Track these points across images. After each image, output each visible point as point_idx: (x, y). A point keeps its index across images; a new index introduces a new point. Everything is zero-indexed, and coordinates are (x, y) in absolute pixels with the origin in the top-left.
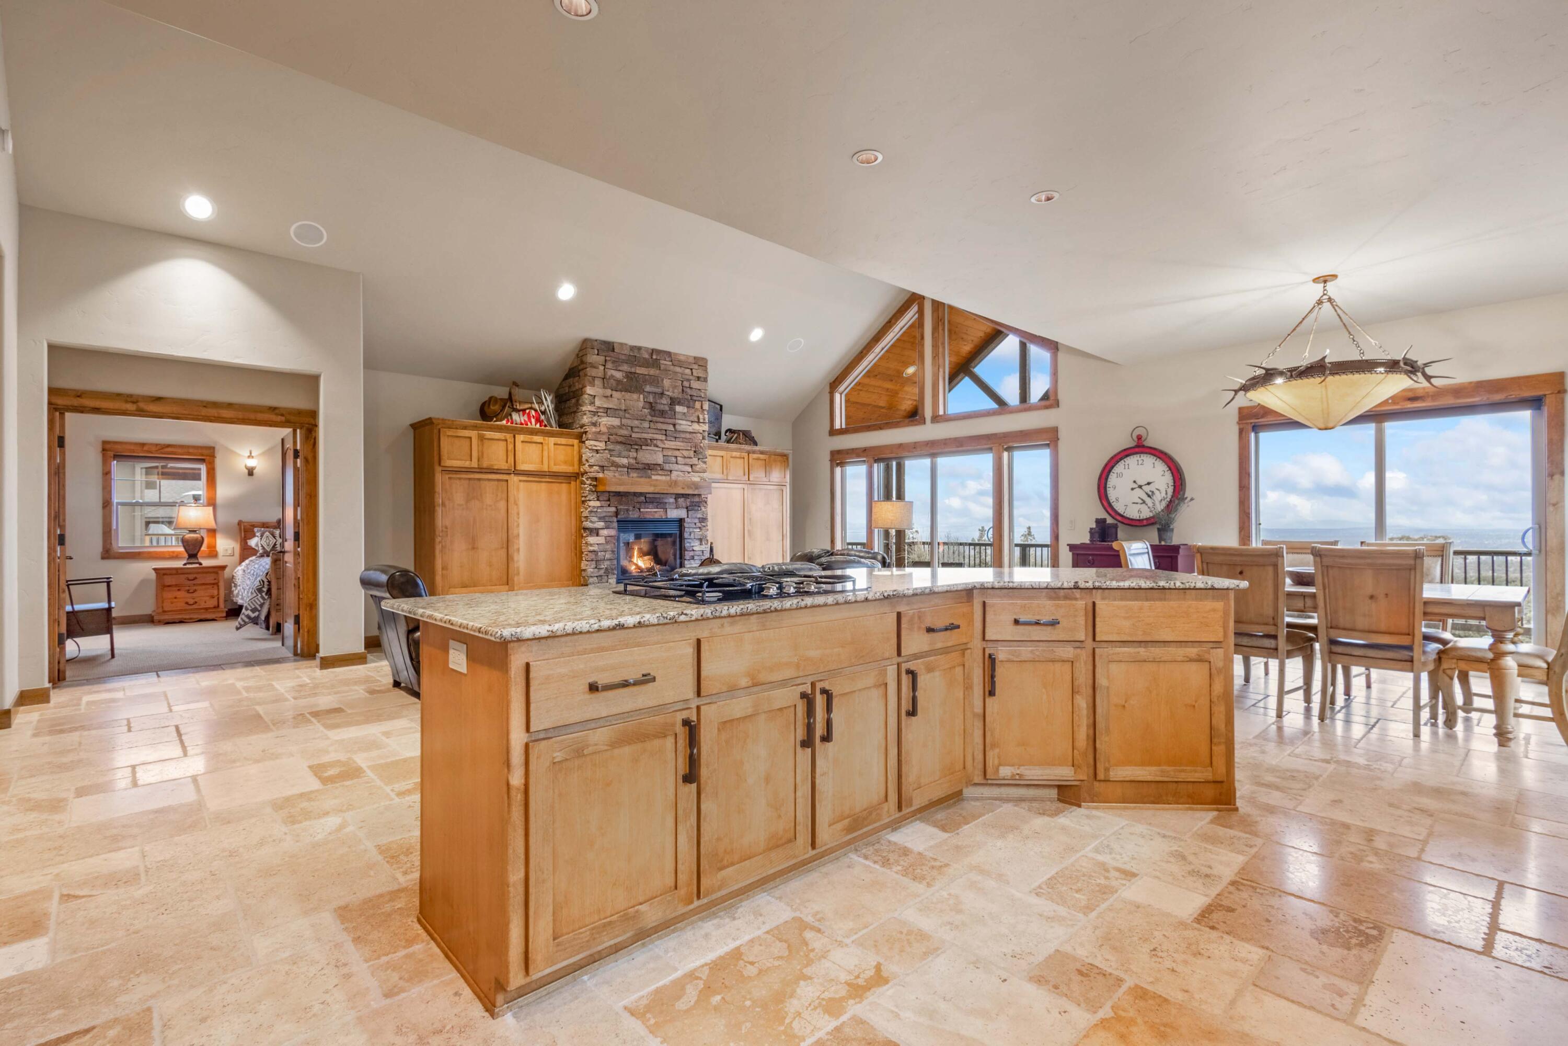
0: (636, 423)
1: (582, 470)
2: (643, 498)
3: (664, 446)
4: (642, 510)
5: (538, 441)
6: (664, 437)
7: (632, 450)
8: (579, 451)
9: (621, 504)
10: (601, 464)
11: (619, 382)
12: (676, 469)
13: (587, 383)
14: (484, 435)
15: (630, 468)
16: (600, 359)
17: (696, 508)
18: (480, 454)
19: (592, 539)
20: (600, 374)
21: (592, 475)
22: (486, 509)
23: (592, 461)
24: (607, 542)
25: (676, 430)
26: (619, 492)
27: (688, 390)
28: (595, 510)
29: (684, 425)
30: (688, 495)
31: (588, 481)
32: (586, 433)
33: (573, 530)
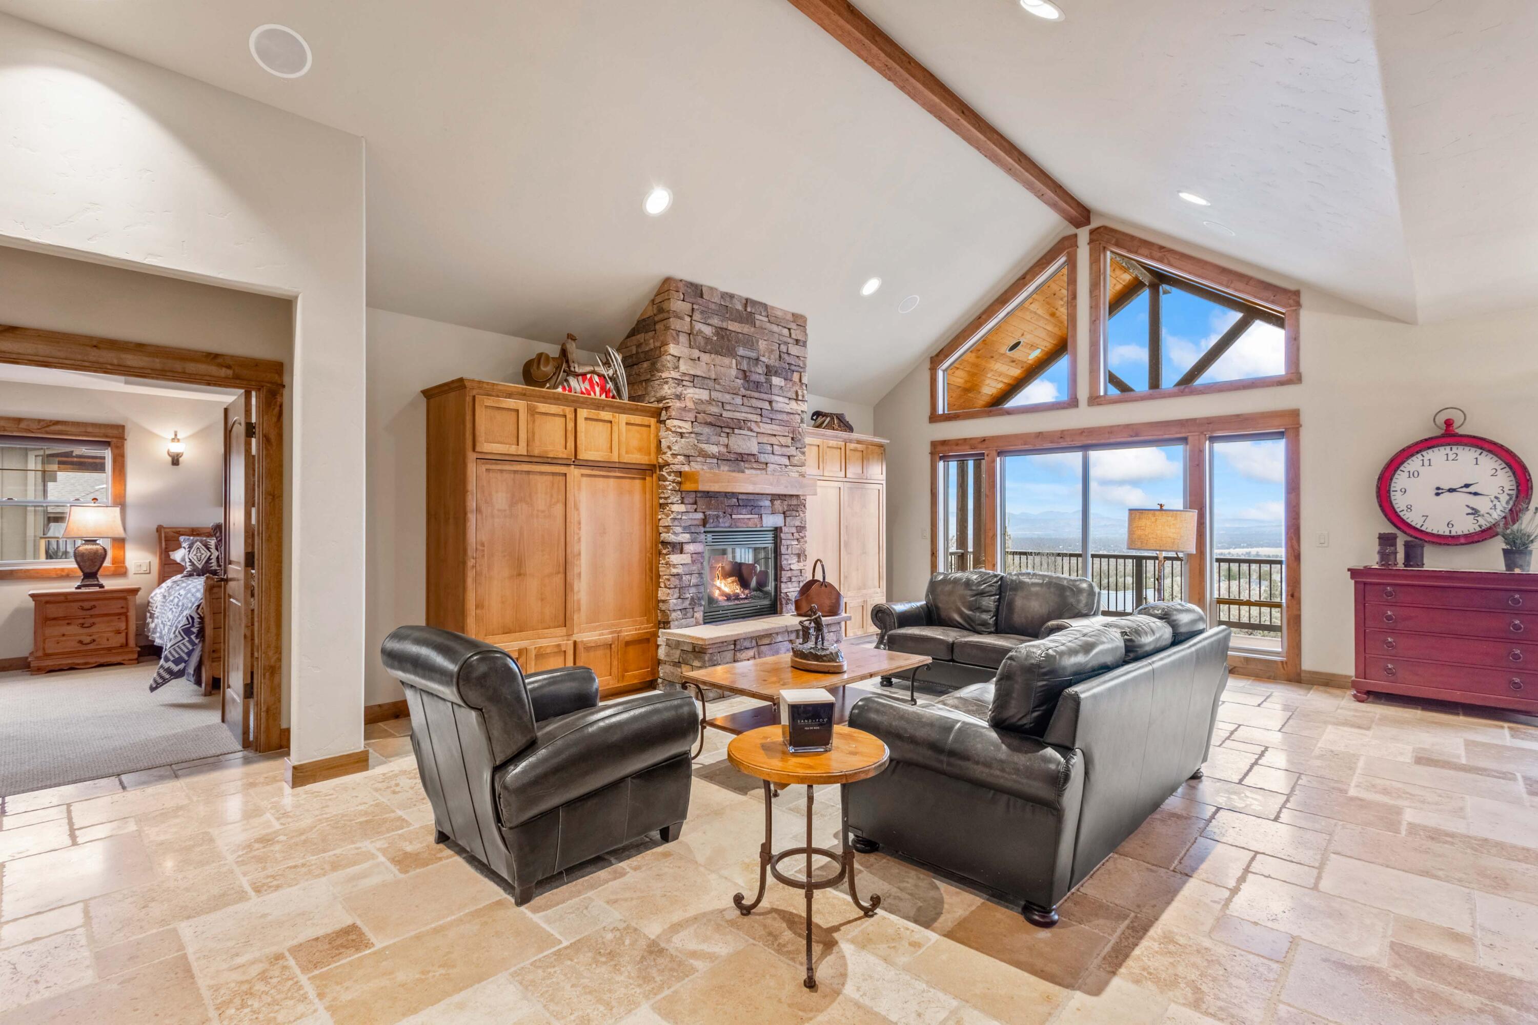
0: (727, 397)
1: (660, 460)
2: (735, 500)
3: (758, 430)
4: (734, 516)
5: (606, 418)
6: (758, 419)
7: (723, 434)
8: (657, 435)
9: (710, 509)
10: (687, 452)
11: (707, 340)
12: (772, 461)
13: (670, 339)
14: (535, 407)
15: (720, 459)
16: (686, 307)
17: (794, 513)
18: (530, 435)
19: (675, 558)
20: (686, 328)
21: (675, 468)
22: (537, 516)
23: (676, 448)
24: (693, 562)
25: (772, 410)
26: (708, 492)
27: (786, 356)
28: (679, 517)
29: (781, 403)
30: (785, 495)
31: (670, 476)
32: (667, 408)
33: (648, 545)
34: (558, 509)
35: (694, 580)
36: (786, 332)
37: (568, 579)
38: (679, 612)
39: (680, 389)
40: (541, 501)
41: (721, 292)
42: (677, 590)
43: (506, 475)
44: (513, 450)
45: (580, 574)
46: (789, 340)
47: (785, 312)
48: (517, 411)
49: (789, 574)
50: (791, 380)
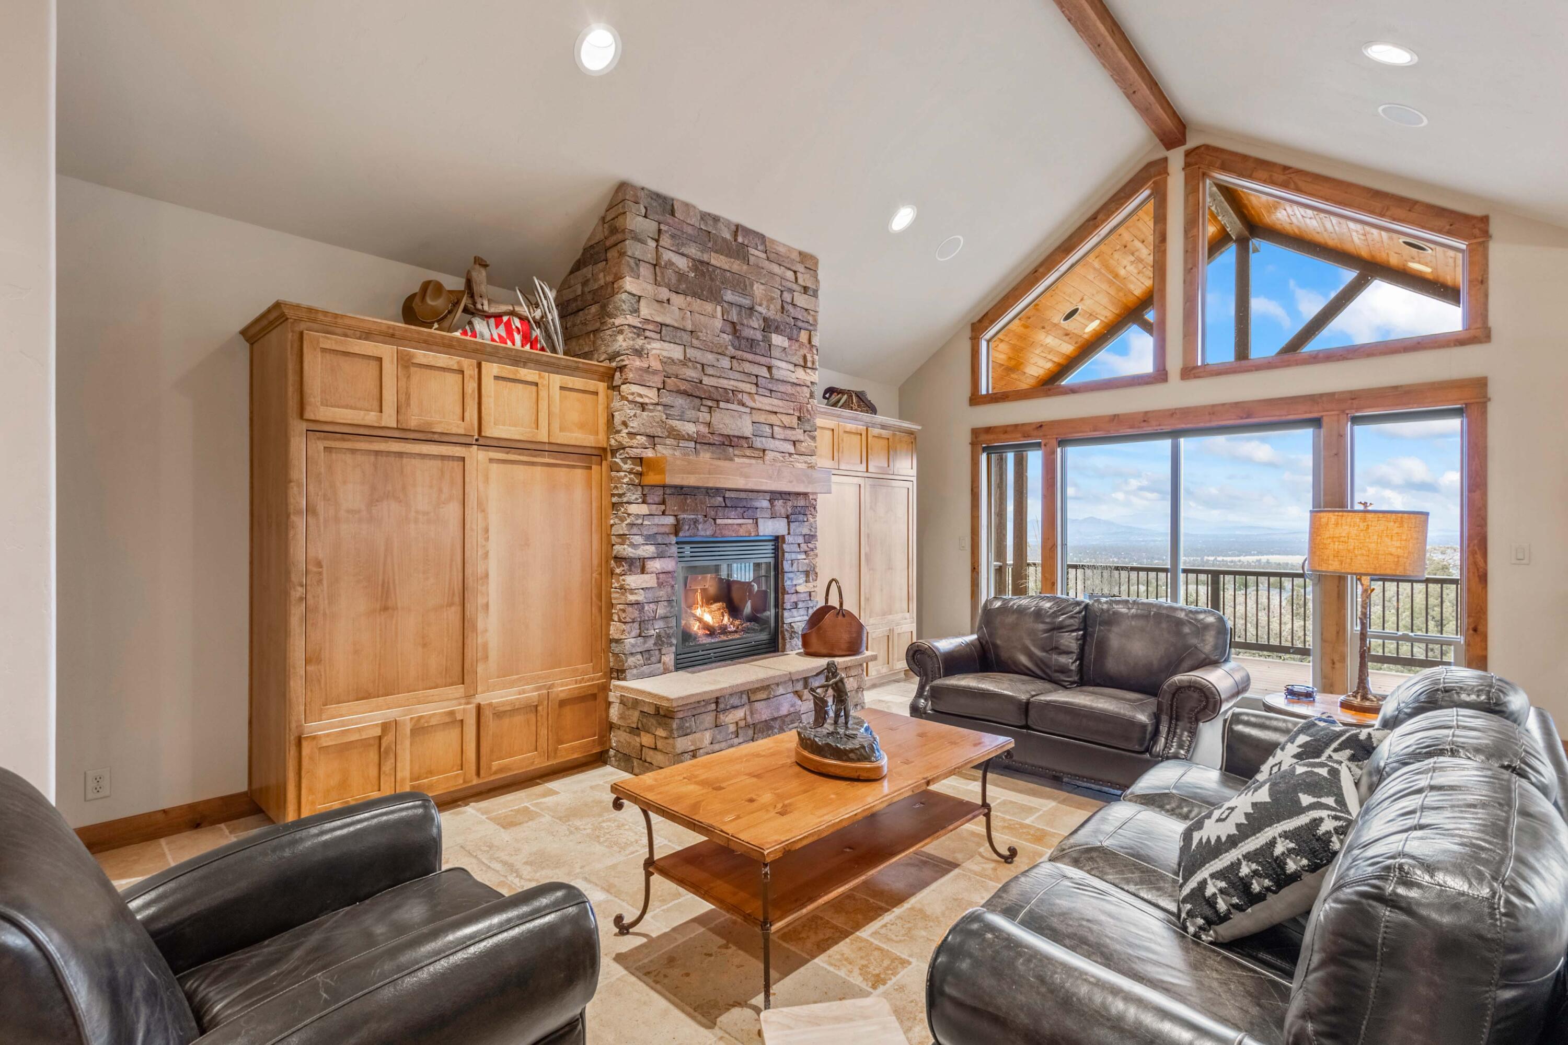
0: (710, 358)
1: (613, 442)
2: (721, 499)
3: (752, 404)
4: (718, 521)
5: (529, 379)
6: (753, 389)
7: (702, 408)
8: (608, 407)
9: (684, 511)
10: (650, 431)
11: (681, 276)
12: (772, 447)
13: (625, 270)
14: (410, 356)
15: (699, 441)
16: (649, 226)
17: (801, 517)
18: (403, 398)
19: (633, 580)
20: (650, 257)
21: (634, 452)
22: (416, 521)
23: (634, 425)
24: (660, 585)
25: (772, 378)
26: (682, 487)
27: (790, 308)
28: (640, 521)
29: (783, 369)
30: (789, 494)
31: (626, 463)
32: (621, 369)
33: (596, 562)
34: (452, 511)
35: (661, 611)
36: (790, 275)
37: (467, 613)
38: (639, 657)
39: (640, 342)
40: (421, 499)
41: (701, 212)
42: (636, 625)
43: (360, 458)
44: (371, 418)
45: (486, 606)
46: (795, 287)
47: (790, 249)
48: (380, 360)
49: (794, 598)
50: (797, 341)
